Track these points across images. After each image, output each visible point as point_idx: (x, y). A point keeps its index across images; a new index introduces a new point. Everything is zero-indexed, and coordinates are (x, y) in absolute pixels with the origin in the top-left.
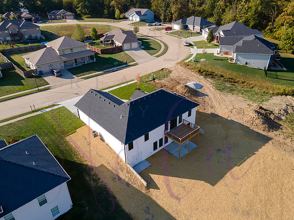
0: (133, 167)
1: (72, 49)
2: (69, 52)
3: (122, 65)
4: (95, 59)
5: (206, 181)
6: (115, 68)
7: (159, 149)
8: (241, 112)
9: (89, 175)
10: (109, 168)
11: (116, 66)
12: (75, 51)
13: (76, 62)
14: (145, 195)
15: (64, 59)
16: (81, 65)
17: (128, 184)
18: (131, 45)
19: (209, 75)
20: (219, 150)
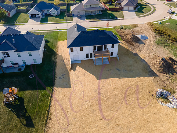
0: (71, 61)
1: (91, 6)
4: (102, 13)
9: (55, 56)
10: (63, 57)
13: (92, 13)
14: (68, 71)
17: (65, 65)
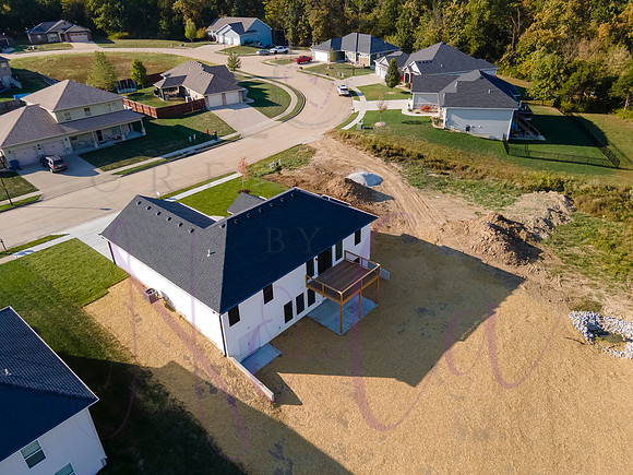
0: (242, 363)
1: (87, 110)
2: (82, 115)
3: (205, 140)
4: (144, 131)
5: (399, 378)
6: (191, 149)
7: (296, 317)
8: (463, 228)
10: (188, 368)
11: (193, 144)
12: (95, 112)
13: (100, 138)
15: (71, 131)
16: (111, 143)
18: (224, 98)
19: (394, 155)
20: (422, 311)
